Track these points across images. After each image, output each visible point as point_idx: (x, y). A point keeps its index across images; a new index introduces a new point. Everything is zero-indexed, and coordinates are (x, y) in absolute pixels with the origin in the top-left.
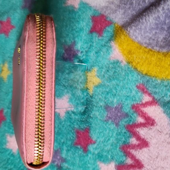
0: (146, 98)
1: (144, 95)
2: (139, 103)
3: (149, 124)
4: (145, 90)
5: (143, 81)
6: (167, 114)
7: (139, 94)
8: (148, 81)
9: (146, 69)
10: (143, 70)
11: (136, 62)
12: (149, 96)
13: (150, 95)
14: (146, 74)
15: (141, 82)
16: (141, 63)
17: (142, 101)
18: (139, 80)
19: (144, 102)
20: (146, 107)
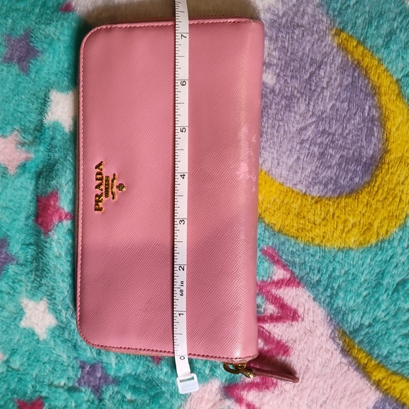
0: (279, 274)
1: (275, 268)
2: (265, 279)
3: (288, 319)
4: (276, 258)
5: (273, 243)
6: (320, 303)
7: (266, 264)
8: (283, 243)
9: (280, 222)
10: (275, 222)
11: (263, 208)
12: (285, 270)
13: (284, 267)
14: (280, 231)
15: (270, 244)
16: (272, 211)
17: (271, 278)
18: (267, 240)
19: (275, 278)
20: (280, 287)
